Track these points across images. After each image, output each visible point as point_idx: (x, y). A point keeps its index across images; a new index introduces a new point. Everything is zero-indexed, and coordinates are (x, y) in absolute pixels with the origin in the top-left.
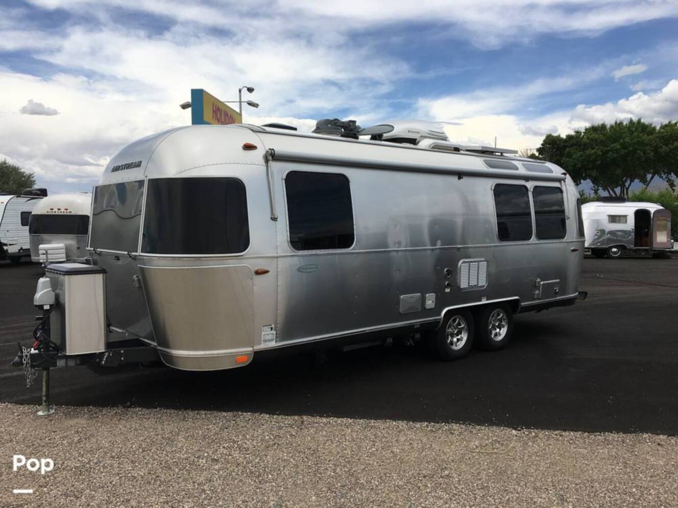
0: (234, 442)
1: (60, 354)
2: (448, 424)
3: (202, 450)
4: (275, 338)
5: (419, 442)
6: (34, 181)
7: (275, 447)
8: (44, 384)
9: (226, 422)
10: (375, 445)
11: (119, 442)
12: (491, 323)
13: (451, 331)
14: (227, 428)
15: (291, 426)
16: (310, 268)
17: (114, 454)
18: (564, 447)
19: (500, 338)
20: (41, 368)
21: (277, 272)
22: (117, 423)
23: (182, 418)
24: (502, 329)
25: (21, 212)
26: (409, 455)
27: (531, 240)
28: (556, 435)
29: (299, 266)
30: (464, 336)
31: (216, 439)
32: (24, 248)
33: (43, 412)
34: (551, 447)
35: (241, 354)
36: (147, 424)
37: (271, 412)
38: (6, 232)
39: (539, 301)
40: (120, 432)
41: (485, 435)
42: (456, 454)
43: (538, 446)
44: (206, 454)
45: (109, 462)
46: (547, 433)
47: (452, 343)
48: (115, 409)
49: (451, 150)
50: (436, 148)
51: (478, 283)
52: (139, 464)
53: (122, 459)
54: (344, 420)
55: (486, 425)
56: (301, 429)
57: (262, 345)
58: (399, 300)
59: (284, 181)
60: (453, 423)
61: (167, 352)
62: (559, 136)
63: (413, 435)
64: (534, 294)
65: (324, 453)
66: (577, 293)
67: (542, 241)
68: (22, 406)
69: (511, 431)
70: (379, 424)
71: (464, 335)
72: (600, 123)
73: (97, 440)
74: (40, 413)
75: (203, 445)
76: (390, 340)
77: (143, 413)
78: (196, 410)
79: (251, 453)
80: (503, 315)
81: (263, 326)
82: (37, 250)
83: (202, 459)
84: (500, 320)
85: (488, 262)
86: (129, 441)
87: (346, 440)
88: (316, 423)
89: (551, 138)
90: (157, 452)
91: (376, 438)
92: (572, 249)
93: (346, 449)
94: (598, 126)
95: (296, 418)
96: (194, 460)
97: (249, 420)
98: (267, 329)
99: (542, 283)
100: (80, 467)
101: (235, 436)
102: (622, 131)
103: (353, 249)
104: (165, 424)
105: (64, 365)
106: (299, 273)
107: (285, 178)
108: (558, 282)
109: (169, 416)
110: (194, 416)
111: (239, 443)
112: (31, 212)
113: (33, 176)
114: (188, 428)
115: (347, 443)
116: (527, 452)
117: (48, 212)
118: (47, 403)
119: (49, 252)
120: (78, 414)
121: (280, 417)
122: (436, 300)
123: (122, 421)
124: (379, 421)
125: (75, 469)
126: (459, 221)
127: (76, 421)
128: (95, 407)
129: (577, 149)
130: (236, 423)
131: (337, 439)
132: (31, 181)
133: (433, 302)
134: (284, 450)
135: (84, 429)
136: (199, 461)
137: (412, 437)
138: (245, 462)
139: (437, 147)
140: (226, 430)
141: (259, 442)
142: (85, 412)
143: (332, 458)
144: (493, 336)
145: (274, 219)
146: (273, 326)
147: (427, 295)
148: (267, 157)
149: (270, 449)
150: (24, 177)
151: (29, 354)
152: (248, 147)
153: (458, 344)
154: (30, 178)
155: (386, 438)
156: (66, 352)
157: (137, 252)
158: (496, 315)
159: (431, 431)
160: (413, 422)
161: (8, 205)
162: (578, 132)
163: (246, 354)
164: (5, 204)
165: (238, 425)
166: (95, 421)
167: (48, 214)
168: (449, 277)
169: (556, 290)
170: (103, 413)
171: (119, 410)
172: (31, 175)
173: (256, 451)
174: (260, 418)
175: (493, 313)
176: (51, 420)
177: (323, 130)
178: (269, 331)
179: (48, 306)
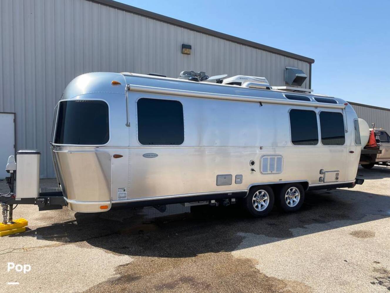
4: (127, 196)
16: (152, 156)
21: (129, 156)
27: (318, 145)
47: (257, 206)
49: (264, 89)
51: (275, 170)
57: (118, 200)
58: (215, 177)
67: (325, 146)
81: (119, 189)
85: (283, 157)
98: (122, 190)
99: (325, 172)
103: (183, 146)
106: (145, 158)
107: (137, 102)
133: (241, 180)
139: (254, 86)
144: (287, 204)
145: (128, 125)
146: (125, 189)
152: (115, 84)
168: (253, 165)
169: (337, 177)
178: (122, 192)
179: (13, 171)
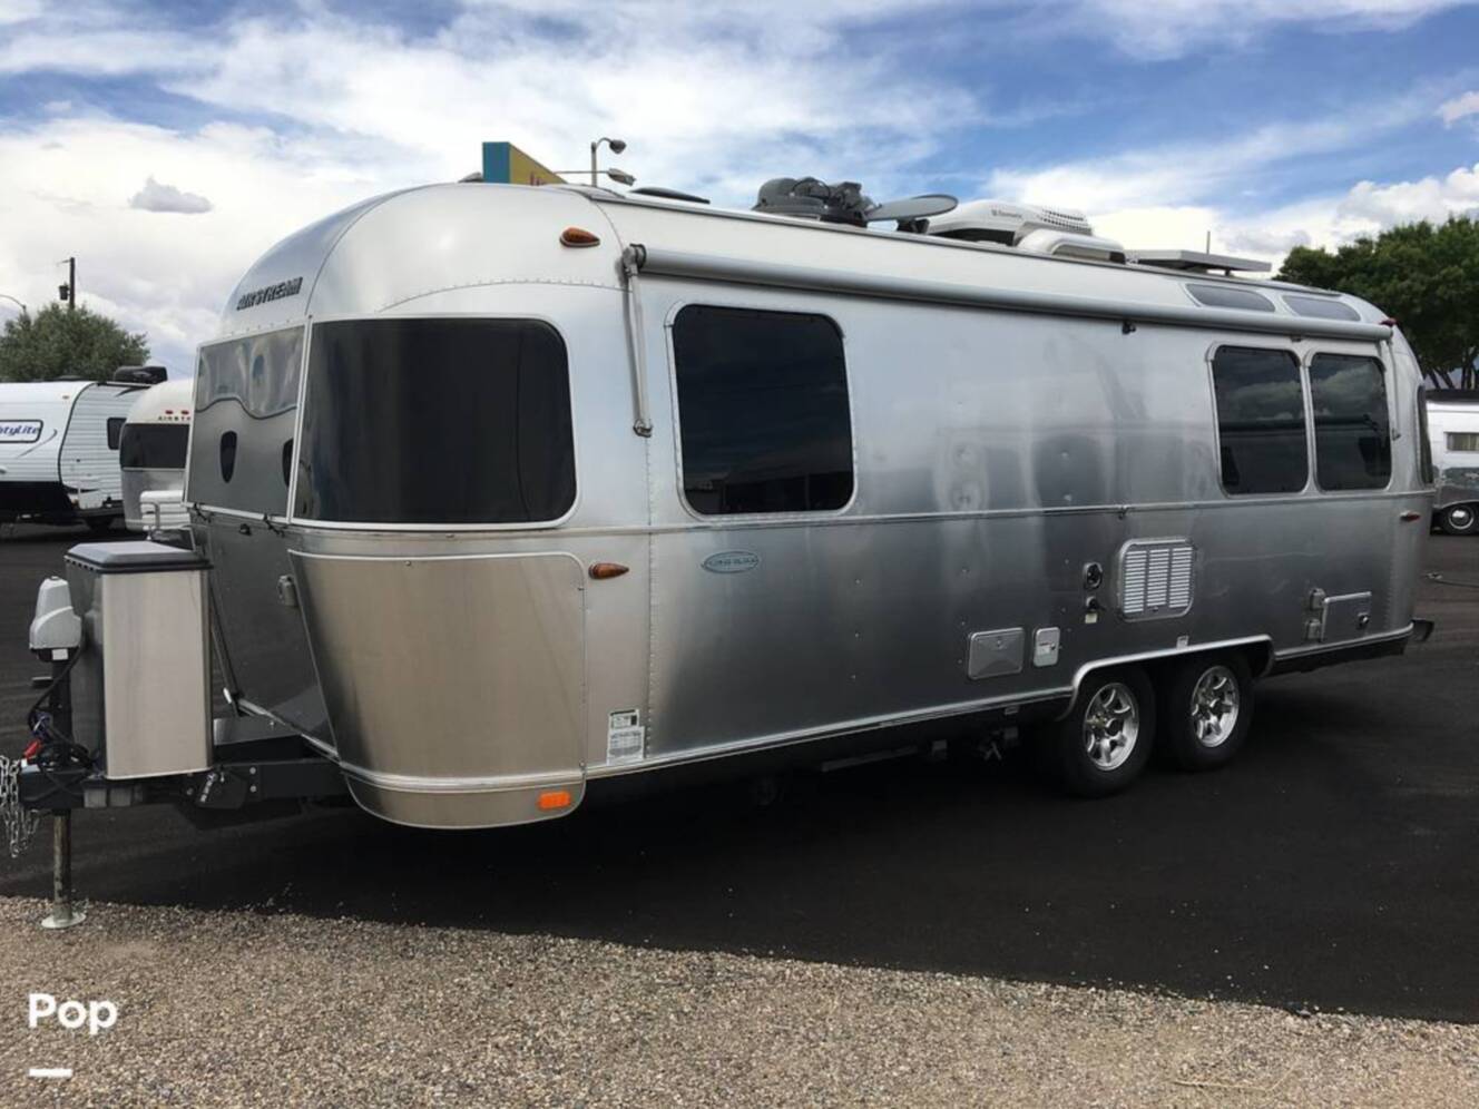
0: (526, 1029)
1: (92, 777)
2: (1104, 992)
3: (438, 1053)
4: (642, 745)
5: (1029, 1047)
6: (147, 352)
7: (634, 1051)
8: (58, 849)
9: (511, 965)
10: (906, 1055)
11: (227, 1018)
12: (1196, 701)
13: (1097, 721)
14: (511, 986)
15: (680, 984)
16: (738, 562)
17: (205, 1057)
18: (1438, 1074)
19: (1217, 740)
20: (49, 810)
21: (650, 570)
22: (233, 957)
23: (400, 949)
24: (1225, 716)
25: (107, 417)
26: (1004, 1092)
27: (1304, 491)
28: (1410, 1032)
29: (707, 557)
30: (1130, 735)
31: (479, 1018)
32: (113, 499)
33: (56, 920)
34: (1401, 1072)
35: (552, 787)
36: (308, 962)
37: (631, 939)
38: (75, 462)
39: (1316, 647)
40: (234, 988)
41: (1209, 1028)
42: (1135, 1093)
43: (1366, 1068)
44: (446, 1069)
45: (185, 1083)
46: (1384, 1028)
47: (1097, 753)
48: (234, 918)
49: (1104, 260)
50: (1067, 254)
51: (1168, 601)
52: (265, 1095)
53: (223, 1076)
54: (822, 968)
55: (1212, 997)
56: (707, 994)
57: (608, 764)
58: (967, 643)
59: (669, 331)
60: (1119, 987)
61: (365, 778)
62: (1323, 250)
63: (1010, 1024)
64: (1308, 627)
65: (765, 1077)
66: (1411, 626)
67: (1330, 495)
68: (9, 901)
69: (1284, 1018)
70: (917, 984)
71: (1128, 733)
72: (1417, 221)
73: (172, 1010)
74: (49, 923)
75: (443, 1036)
76: (940, 746)
77: (304, 930)
78: (438, 926)
79: (567, 1069)
80: (1227, 681)
81: (612, 714)
82: (137, 503)
83: (434, 1084)
84: (1220, 694)
85: (1195, 548)
86: (252, 1017)
87: (827, 1032)
88: (749, 976)
89: (1302, 255)
90: (316, 1056)
91: (909, 1029)
92: (1405, 514)
93: (826, 1066)
94: (1411, 227)
95: (695, 957)
96: (411, 1085)
97: (572, 961)
98: (624, 721)
99: (1327, 600)
100: (107, 1095)
101: (531, 1012)
102: (1467, 239)
103: (850, 513)
104: (353, 964)
105: (103, 804)
106: (710, 574)
107: (672, 322)
108: (1366, 600)
109: (368, 942)
110: (430, 946)
111: (537, 1034)
112: (124, 420)
113: (143, 340)
114: (411, 982)
115: (830, 1045)
116: (1335, 1088)
117: (160, 418)
118: (65, 897)
119: (163, 507)
120: (140, 929)
121: (654, 954)
122: (1061, 644)
123: (246, 952)
124: (915, 974)
125: (93, 1102)
126: (1106, 441)
127: (133, 946)
128: (187, 908)
129: (1364, 282)
130: (537, 968)
131: (802, 1030)
132: (140, 352)
133: (1053, 648)
134: (659, 1062)
135: (147, 973)
136: (423, 1090)
137: (1008, 1031)
138: (547, 1098)
139: (1069, 251)
140: (507, 989)
141: (591, 1035)
142: (159, 923)
143: (788, 1095)
144: (1200, 736)
145: (643, 432)
146: (637, 713)
147: (1039, 632)
148: (624, 267)
149: (620, 1057)
150: (125, 342)
151: (14, 775)
152: (576, 240)
153: (1113, 754)
154: (137, 346)
155: (938, 1029)
156: (106, 773)
157: (285, 516)
158: (1209, 681)
159: (1060, 1011)
160: (1009, 981)
161: (78, 401)
162: (1363, 242)
163: (569, 787)
164: (72, 400)
165: (541, 976)
166: (179, 951)
167: (160, 422)
168: (1095, 585)
169: (1363, 617)
170: (203, 928)
171: (242, 920)
172: (139, 338)
173: (581, 1061)
174: (600, 955)
175: (1203, 676)
176: (71, 944)
177: (776, 206)
178: (626, 727)
179: (65, 651)
